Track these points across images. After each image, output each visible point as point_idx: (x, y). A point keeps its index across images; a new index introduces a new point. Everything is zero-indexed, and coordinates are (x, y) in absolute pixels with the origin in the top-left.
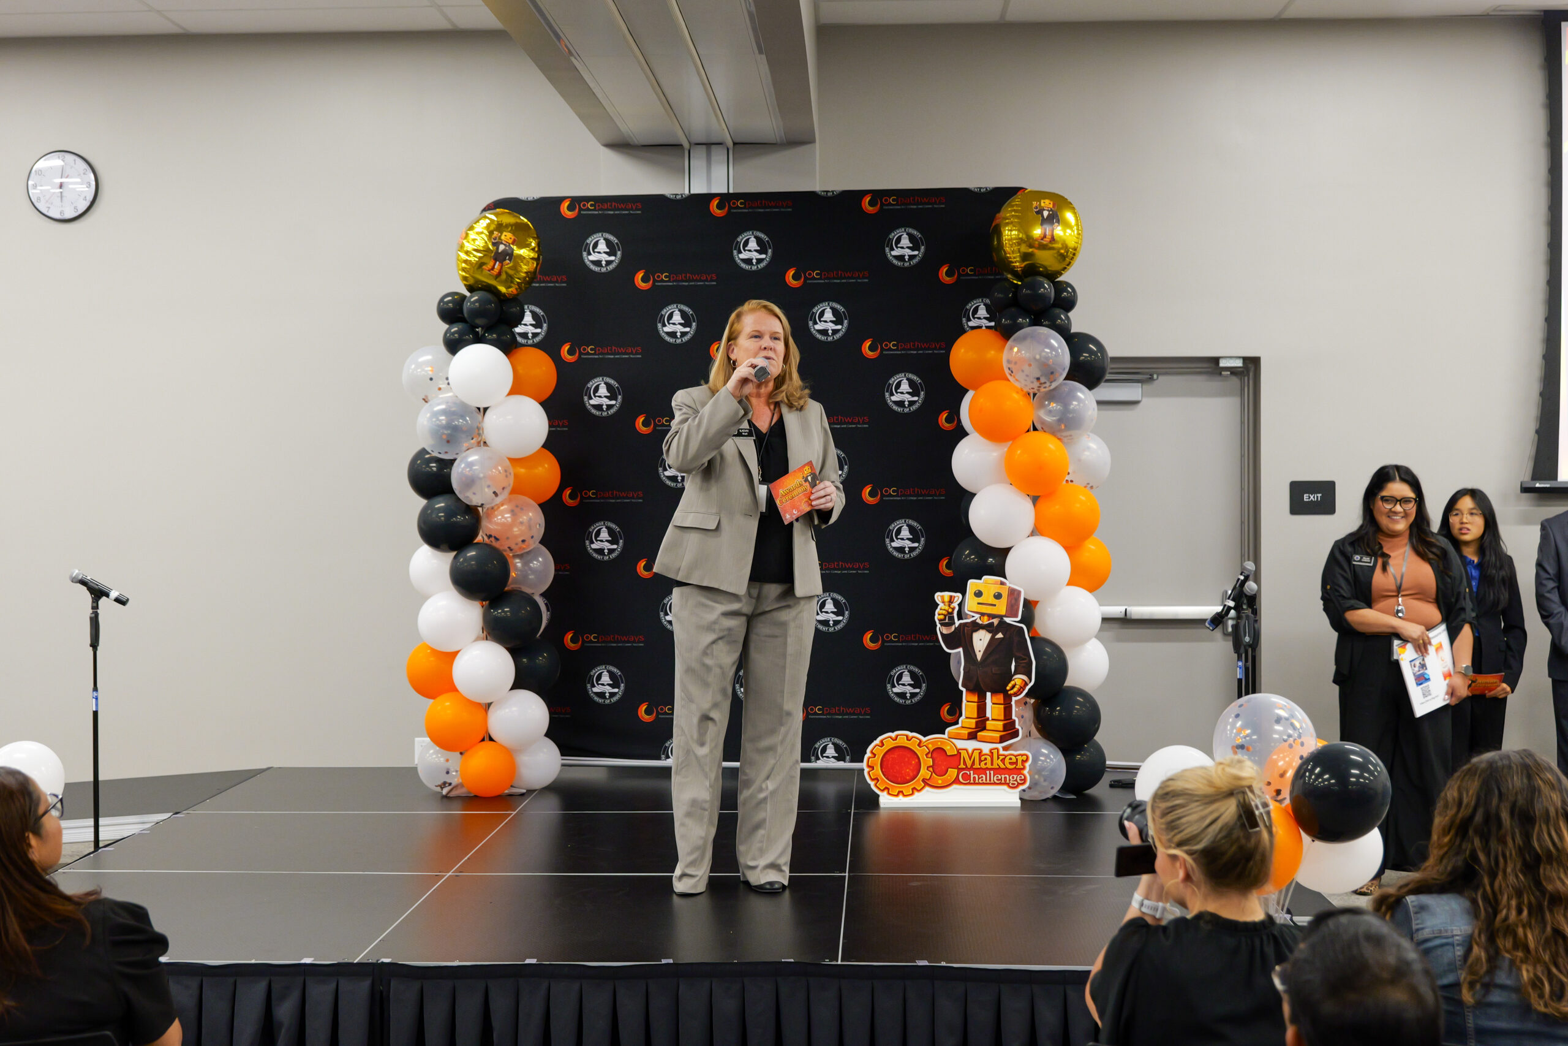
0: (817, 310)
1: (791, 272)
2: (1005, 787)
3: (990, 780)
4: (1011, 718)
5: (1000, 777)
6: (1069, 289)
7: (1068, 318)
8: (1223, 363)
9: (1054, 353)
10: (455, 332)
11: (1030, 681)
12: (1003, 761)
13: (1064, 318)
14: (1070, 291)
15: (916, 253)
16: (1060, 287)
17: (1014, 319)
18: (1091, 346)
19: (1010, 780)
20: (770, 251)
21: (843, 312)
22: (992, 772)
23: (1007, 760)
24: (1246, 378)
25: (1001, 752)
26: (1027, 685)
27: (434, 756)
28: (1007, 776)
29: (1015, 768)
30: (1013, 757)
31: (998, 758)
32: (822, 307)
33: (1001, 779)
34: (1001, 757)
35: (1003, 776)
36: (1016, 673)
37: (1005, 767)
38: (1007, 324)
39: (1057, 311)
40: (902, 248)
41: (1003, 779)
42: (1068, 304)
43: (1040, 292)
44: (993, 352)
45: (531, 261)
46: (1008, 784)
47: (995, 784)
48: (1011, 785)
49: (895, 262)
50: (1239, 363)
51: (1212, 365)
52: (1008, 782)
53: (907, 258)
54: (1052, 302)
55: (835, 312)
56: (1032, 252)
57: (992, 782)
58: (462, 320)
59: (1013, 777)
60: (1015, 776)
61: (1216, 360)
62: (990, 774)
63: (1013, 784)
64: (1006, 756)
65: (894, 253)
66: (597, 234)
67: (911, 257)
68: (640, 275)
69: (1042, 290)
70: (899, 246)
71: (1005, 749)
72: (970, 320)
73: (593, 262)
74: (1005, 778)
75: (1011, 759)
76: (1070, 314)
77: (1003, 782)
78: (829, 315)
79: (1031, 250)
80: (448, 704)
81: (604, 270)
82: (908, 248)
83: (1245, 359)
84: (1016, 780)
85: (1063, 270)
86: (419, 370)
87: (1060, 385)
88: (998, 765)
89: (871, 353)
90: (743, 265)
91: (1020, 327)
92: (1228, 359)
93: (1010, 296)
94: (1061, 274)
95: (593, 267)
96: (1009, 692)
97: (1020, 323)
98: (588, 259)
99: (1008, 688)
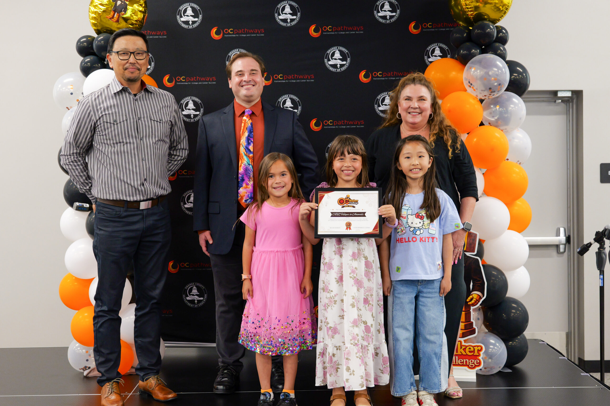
0: (330, 52)
1: (313, 27)
2: (466, 368)
3: (456, 362)
4: (470, 321)
5: (462, 361)
6: (503, 31)
7: (505, 49)
8: (560, 94)
9: (500, 71)
10: (88, 62)
11: (483, 296)
12: (464, 349)
13: (502, 49)
14: (505, 32)
15: (394, 14)
16: (500, 30)
17: (469, 50)
18: (518, 68)
19: (469, 363)
20: (299, 14)
21: (347, 53)
22: (457, 357)
23: (467, 349)
24: (571, 104)
25: (463, 344)
26: (481, 298)
27: (79, 348)
28: (468, 360)
29: (473, 355)
30: (472, 348)
31: (461, 348)
32: (333, 50)
33: (463, 362)
34: (463, 347)
35: (465, 360)
36: (473, 290)
37: (466, 354)
38: (463, 54)
39: (497, 44)
40: (385, 11)
41: (465, 362)
42: (503, 40)
43: (487, 31)
44: (454, 73)
45: (139, 13)
46: (468, 366)
47: (459, 365)
48: (470, 366)
49: (381, 20)
50: (569, 94)
51: (552, 96)
52: (468, 364)
53: (388, 17)
54: (494, 39)
55: (341, 53)
56: (479, 5)
57: (457, 363)
58: (93, 54)
59: (472, 361)
60: (473, 360)
61: (555, 93)
62: (456, 358)
63: (471, 366)
64: (466, 347)
65: (380, 14)
66: (186, 4)
67: (391, 17)
68: (214, 30)
69: (489, 30)
70: (383, 9)
71: (465, 341)
72: (430, 57)
73: (184, 22)
74: (466, 361)
75: (470, 349)
76: (506, 46)
77: (465, 364)
78: (337, 55)
79: (478, 4)
80: (86, 314)
81: (191, 27)
82: (389, 11)
83: (573, 92)
84: (474, 363)
85: (501, 18)
86: (64, 88)
87: (502, 94)
88: (461, 352)
89: (365, 79)
90: (282, 23)
91: (473, 56)
92: (563, 92)
93: (465, 35)
94: (499, 20)
95: (183, 25)
96: (469, 303)
97: (473, 53)
98: (180, 20)
99: (468, 300)
